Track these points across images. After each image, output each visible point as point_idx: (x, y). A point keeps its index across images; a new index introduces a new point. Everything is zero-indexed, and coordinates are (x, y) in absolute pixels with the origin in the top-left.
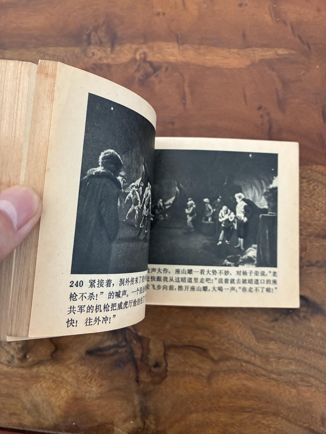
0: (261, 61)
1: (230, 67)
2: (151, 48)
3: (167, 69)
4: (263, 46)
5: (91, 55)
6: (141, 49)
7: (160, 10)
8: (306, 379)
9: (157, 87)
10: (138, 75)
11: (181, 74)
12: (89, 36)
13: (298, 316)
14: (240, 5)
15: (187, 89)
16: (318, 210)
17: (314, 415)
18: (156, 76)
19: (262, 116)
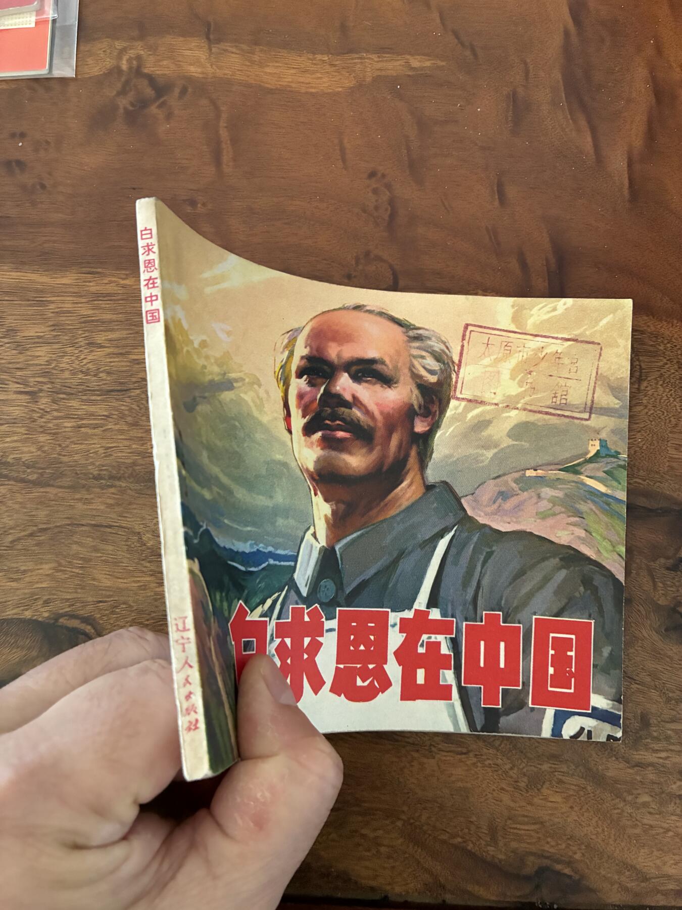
0: (376, 79)
1: (313, 90)
3: (184, 91)
6: (131, 49)
9: (163, 128)
10: (124, 103)
11: (213, 103)
15: (224, 134)
17: (474, 819)
18: (160, 107)
19: (375, 191)
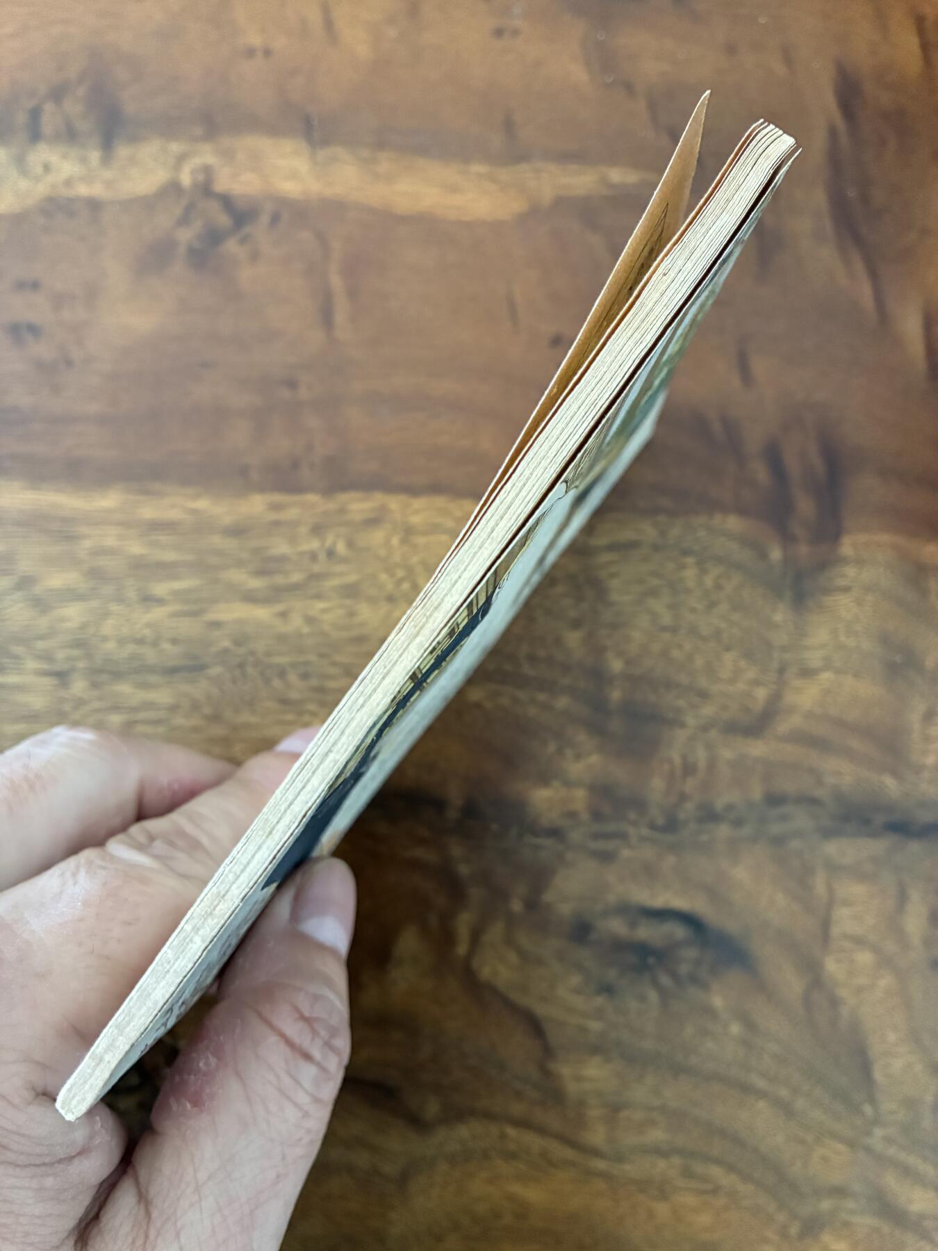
0: (559, 202)
1: (467, 218)
2: (228, 155)
3: (275, 219)
4: (565, 158)
5: (39, 170)
6: (195, 156)
7: (255, 40)
8: (699, 1168)
10: (185, 236)
11: (321, 237)
12: (35, 114)
13: (675, 976)
14: (499, 33)
15: (336, 282)
16: (728, 649)
18: (243, 241)
